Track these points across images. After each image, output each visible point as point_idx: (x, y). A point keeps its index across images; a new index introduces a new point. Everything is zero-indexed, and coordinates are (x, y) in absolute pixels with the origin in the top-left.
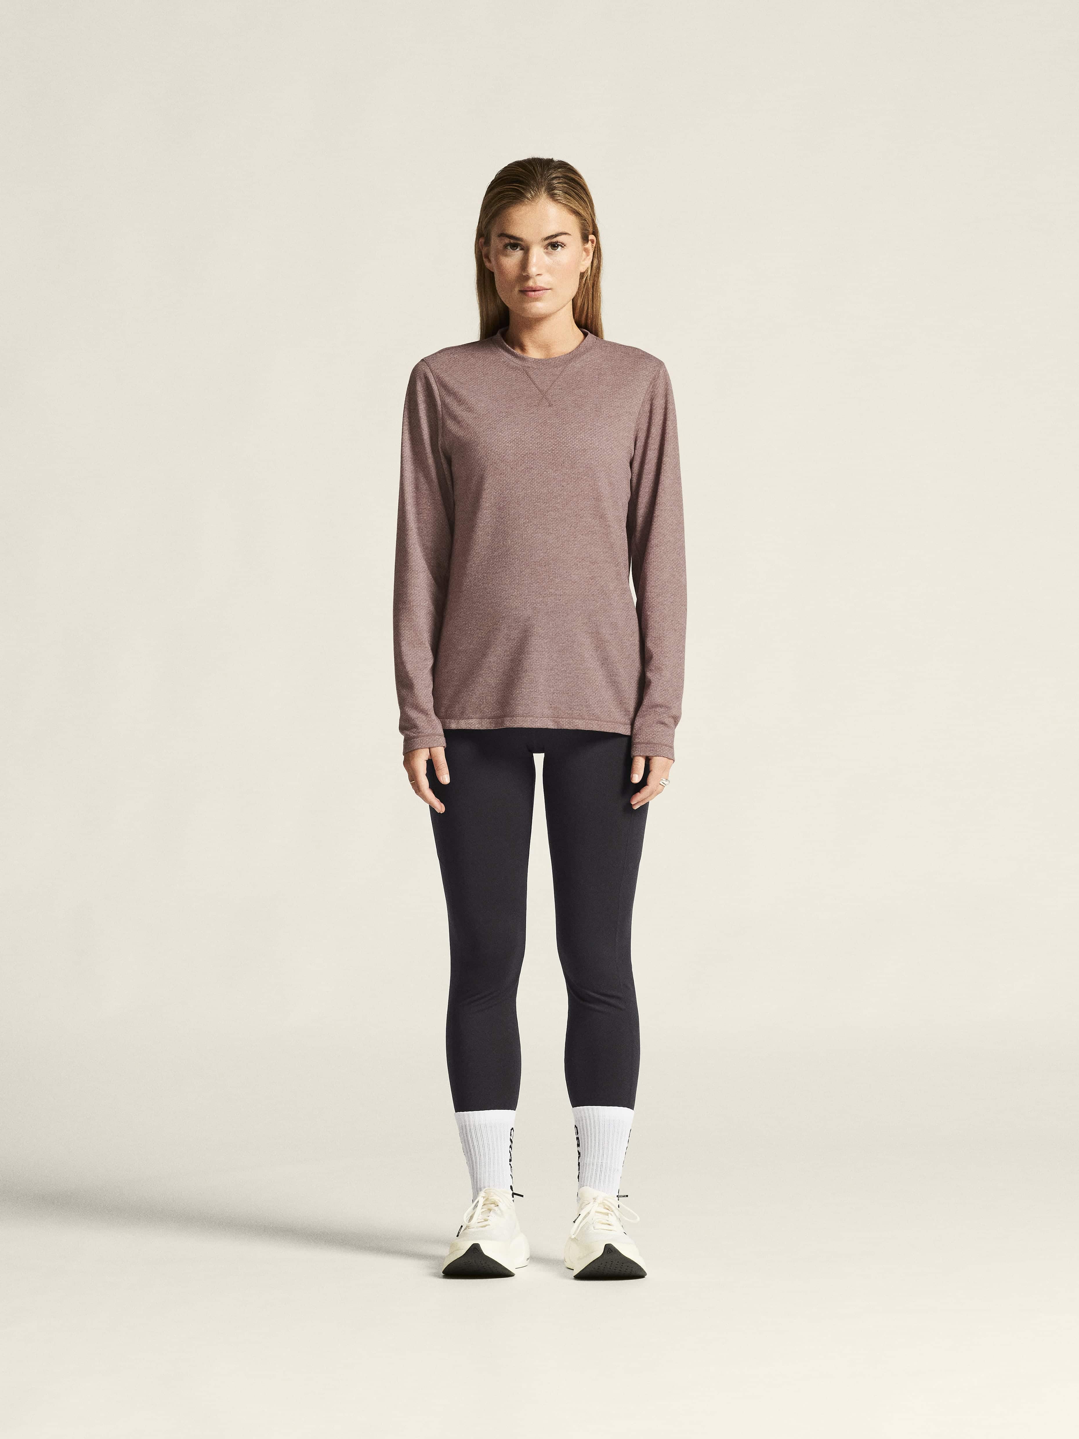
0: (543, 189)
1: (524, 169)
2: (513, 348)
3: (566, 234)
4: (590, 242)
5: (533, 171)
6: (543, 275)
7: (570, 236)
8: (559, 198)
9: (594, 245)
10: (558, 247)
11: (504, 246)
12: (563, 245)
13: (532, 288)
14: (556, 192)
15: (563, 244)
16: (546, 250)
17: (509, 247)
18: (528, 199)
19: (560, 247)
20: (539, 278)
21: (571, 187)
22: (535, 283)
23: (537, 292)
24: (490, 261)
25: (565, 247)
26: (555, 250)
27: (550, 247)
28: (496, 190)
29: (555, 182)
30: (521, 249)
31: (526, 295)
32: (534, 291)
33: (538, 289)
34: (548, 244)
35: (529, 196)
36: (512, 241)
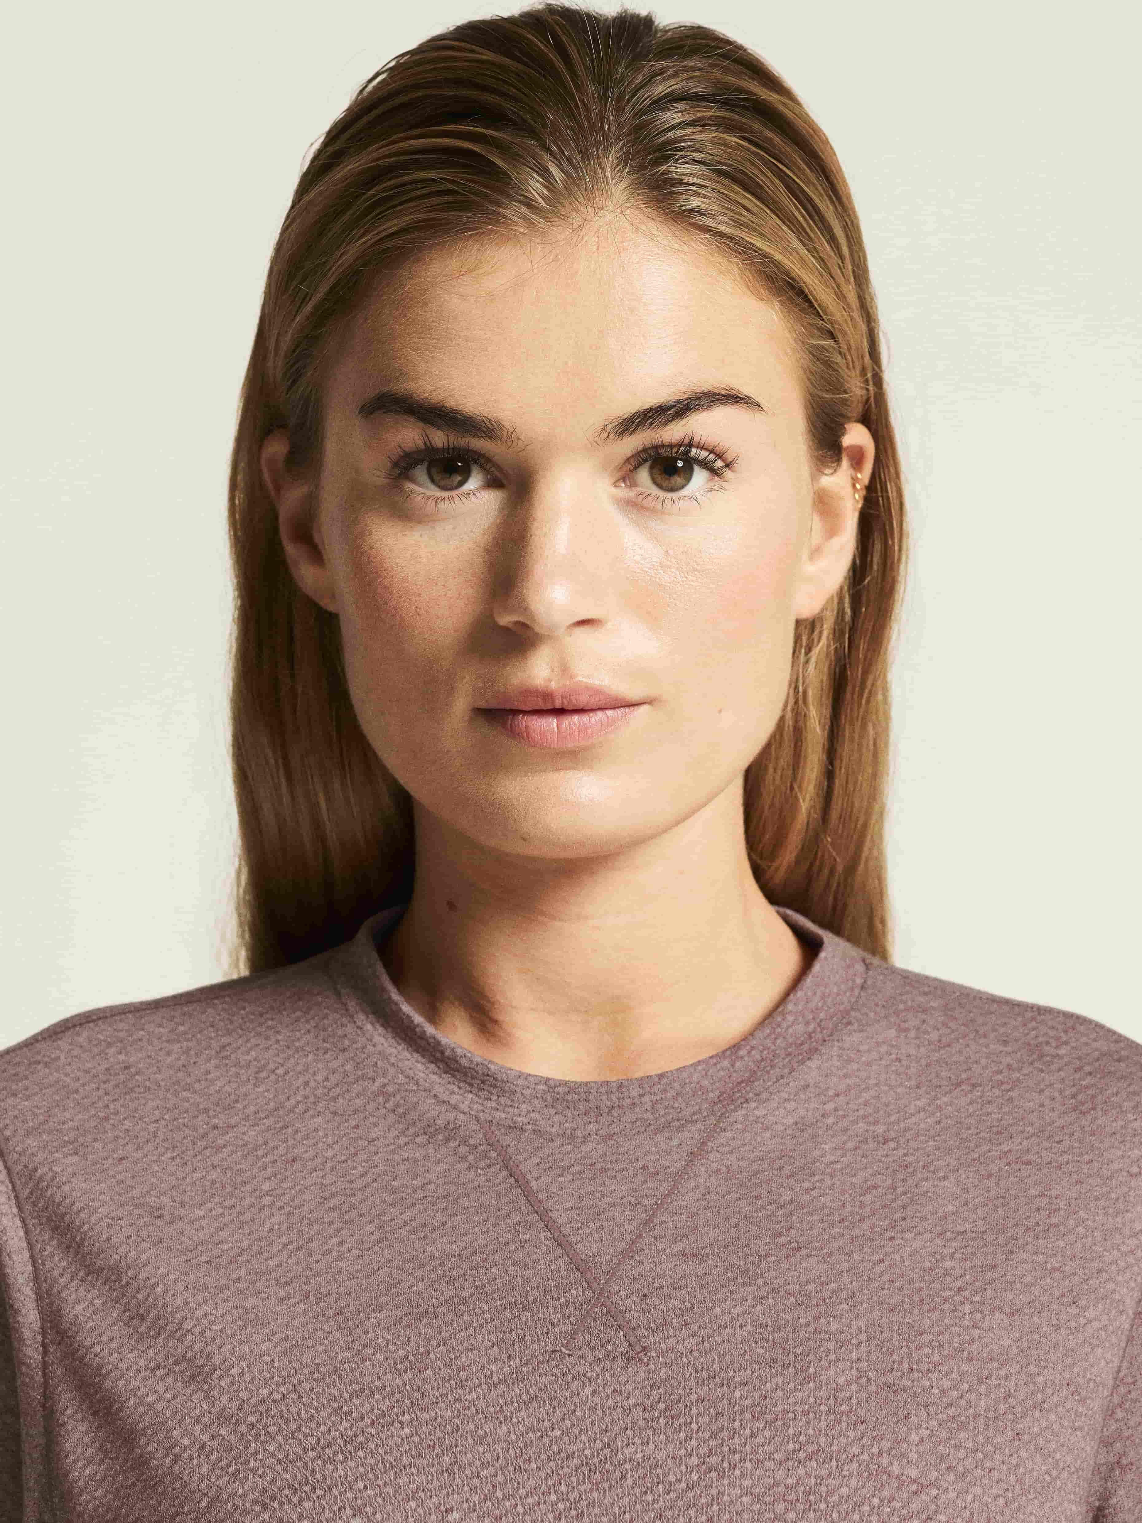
0: (614, 154)
1: (509, 55)
2: (433, 1015)
3: (733, 398)
4: (845, 463)
5: (559, 64)
6: (609, 625)
7: (758, 415)
8: (696, 202)
9: (865, 476)
10: (688, 472)
11: (396, 464)
12: (719, 464)
13: (547, 695)
14: (680, 169)
15: (720, 456)
16: (623, 492)
17: (420, 473)
18: (529, 204)
19: (699, 476)
20: (584, 637)
21: (756, 145)
22: (565, 669)
23: (576, 718)
24: (317, 555)
25: (728, 474)
26: (672, 490)
27: (644, 475)
28: (351, 166)
29: (673, 116)
30: (493, 483)
31: (514, 733)
32: (560, 712)
33: (583, 700)
34: (638, 453)
35: (535, 186)
36: (439, 438)
